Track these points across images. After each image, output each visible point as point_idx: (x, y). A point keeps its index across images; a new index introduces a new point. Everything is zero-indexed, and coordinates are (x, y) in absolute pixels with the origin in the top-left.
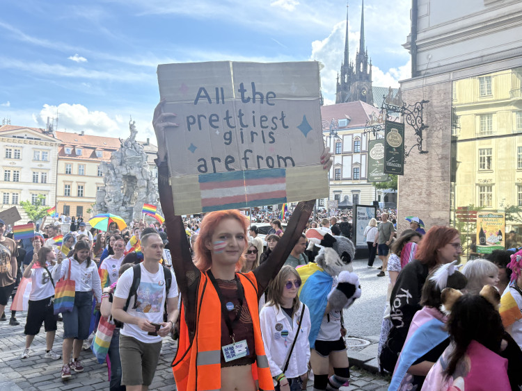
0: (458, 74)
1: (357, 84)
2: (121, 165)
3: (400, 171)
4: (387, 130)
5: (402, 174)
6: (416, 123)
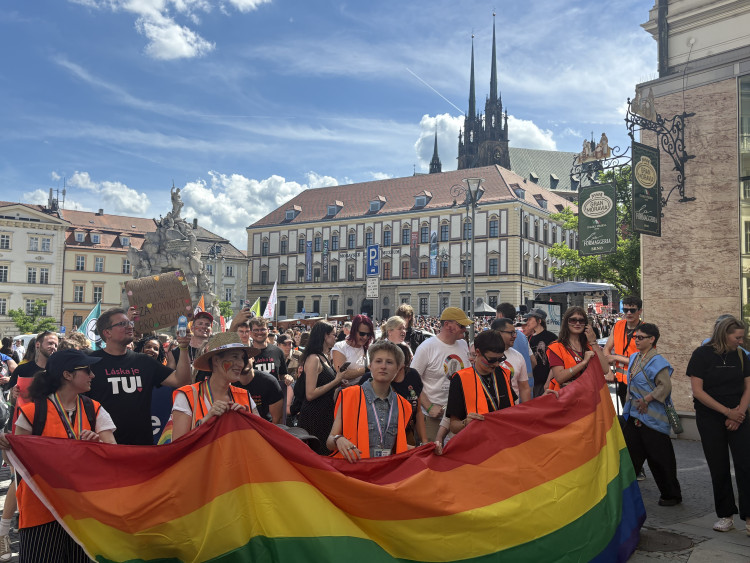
1: (487, 144)
2: (159, 252)
3: (655, 230)
4: (636, 158)
5: (660, 235)
6: (675, 150)
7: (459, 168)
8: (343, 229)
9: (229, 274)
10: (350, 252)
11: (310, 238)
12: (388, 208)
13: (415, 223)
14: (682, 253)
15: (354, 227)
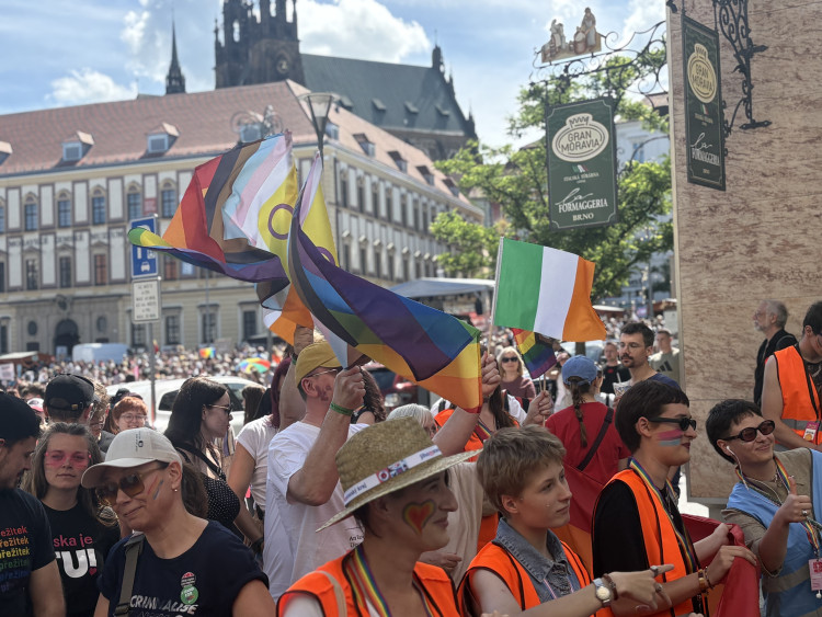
1: (264, 44)
6: (738, 37)
7: (218, 86)
8: (14, 195)
10: (28, 237)
12: (98, 153)
13: (150, 182)
14: (747, 219)
15: (34, 189)
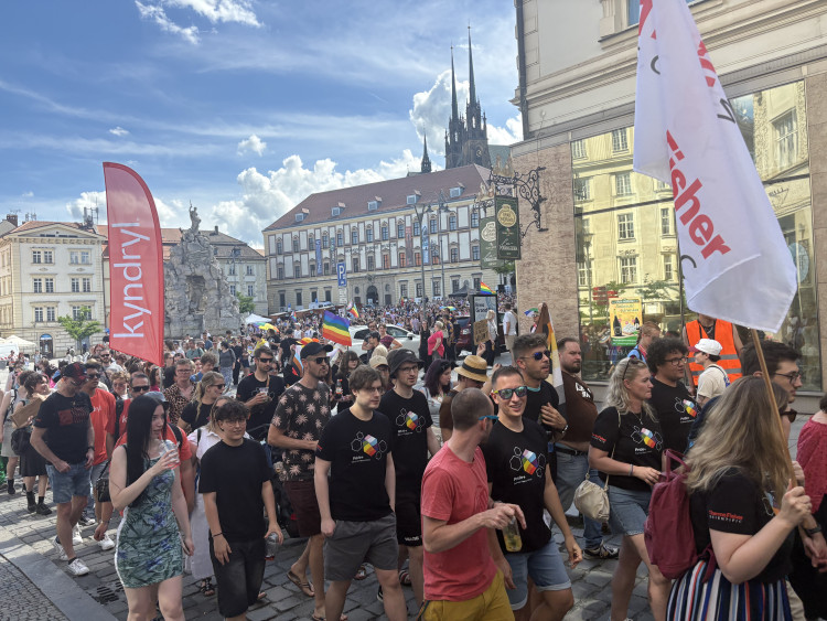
0: (578, 134)
1: (469, 143)
2: (183, 263)
3: (517, 255)
4: (498, 208)
5: (520, 258)
6: (532, 197)
7: (447, 167)
8: (347, 227)
9: (250, 273)
10: (353, 248)
11: (318, 237)
13: (408, 218)
14: (541, 268)
15: (356, 225)
